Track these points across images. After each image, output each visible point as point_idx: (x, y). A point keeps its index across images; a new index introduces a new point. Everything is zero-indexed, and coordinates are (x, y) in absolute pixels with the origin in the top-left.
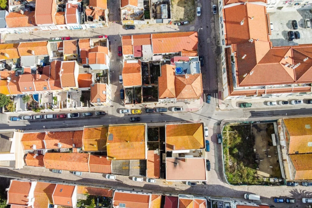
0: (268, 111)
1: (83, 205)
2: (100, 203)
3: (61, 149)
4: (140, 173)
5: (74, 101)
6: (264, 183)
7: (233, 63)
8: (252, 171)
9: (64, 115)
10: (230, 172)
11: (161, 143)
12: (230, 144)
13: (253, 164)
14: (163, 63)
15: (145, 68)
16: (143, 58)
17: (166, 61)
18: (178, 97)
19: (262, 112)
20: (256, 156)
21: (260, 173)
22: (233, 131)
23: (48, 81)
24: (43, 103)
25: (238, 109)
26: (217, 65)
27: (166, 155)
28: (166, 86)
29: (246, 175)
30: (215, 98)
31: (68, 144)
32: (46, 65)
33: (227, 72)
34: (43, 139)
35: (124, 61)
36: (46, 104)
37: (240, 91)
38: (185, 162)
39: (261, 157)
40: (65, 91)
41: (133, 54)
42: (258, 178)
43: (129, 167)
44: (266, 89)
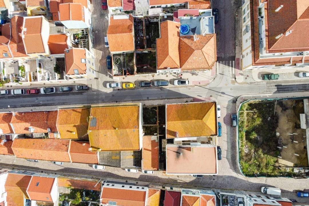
0: (300, 85)
1: (67, 198)
2: (87, 197)
3: (33, 134)
4: (134, 163)
5: (47, 72)
6: (286, 174)
7: (260, 19)
8: (272, 160)
9: (37, 89)
10: (246, 161)
11: (160, 126)
12: (247, 126)
13: (274, 151)
14: (164, 19)
15: (139, 26)
16: (136, 12)
17: (167, 16)
18: (183, 67)
19: (291, 86)
20: (279, 141)
21: (282, 162)
22: (252, 110)
23: (8, 45)
24: (7, 74)
25: (260, 82)
26: (236, 22)
27: (166, 142)
28: (168, 51)
29: (264, 164)
30: (231, 68)
31: (41, 128)
32: (5, 23)
33: (252, 31)
34: (10, 121)
35: (109, 16)
36: (10, 76)
37: (268, 58)
38: (191, 151)
39: (284, 142)
40: (34, 59)
41: (122, 6)
42: (280, 168)
43: (120, 157)
44: (304, 57)
